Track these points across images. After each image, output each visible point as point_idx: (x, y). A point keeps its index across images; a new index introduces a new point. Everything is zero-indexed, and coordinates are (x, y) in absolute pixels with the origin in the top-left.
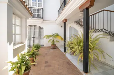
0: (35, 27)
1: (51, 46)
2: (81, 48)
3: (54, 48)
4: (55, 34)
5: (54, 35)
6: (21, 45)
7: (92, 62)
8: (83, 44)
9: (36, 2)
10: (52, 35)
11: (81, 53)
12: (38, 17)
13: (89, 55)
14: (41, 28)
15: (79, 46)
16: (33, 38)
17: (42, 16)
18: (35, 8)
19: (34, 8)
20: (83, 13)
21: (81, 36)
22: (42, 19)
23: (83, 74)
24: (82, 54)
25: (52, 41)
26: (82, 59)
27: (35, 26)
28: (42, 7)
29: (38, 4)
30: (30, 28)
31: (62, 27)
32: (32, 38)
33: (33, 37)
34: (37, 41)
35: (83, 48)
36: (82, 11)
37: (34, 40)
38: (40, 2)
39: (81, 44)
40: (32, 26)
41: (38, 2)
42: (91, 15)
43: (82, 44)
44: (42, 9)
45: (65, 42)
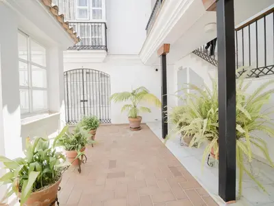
0: (87, 73)
1: (128, 122)
2: (210, 124)
3: (138, 128)
4: (138, 89)
5: (135, 91)
6: (47, 116)
7: (247, 167)
8: (217, 109)
9: (87, 7)
10: (131, 92)
11: (211, 139)
12: (94, 47)
13: (239, 143)
14: (102, 75)
15: (205, 118)
16: (84, 101)
17: (104, 44)
18: (86, 24)
19: (83, 24)
20: (214, 14)
21: (211, 90)
22: (104, 51)
23: (219, 203)
24: (215, 141)
25: (130, 108)
26: (216, 156)
27: (88, 71)
28: (104, 20)
29: (94, 11)
30: (75, 75)
31: (157, 70)
32: (81, 101)
33: (82, 99)
34: (92, 109)
35: (217, 125)
36: (211, 9)
37: (86, 106)
38: (98, 6)
39: (212, 110)
40: (81, 71)
41: (94, 6)
42: (242, 27)
43: (214, 110)
44: (103, 25)
45: (166, 109)
